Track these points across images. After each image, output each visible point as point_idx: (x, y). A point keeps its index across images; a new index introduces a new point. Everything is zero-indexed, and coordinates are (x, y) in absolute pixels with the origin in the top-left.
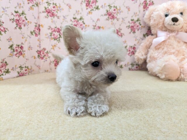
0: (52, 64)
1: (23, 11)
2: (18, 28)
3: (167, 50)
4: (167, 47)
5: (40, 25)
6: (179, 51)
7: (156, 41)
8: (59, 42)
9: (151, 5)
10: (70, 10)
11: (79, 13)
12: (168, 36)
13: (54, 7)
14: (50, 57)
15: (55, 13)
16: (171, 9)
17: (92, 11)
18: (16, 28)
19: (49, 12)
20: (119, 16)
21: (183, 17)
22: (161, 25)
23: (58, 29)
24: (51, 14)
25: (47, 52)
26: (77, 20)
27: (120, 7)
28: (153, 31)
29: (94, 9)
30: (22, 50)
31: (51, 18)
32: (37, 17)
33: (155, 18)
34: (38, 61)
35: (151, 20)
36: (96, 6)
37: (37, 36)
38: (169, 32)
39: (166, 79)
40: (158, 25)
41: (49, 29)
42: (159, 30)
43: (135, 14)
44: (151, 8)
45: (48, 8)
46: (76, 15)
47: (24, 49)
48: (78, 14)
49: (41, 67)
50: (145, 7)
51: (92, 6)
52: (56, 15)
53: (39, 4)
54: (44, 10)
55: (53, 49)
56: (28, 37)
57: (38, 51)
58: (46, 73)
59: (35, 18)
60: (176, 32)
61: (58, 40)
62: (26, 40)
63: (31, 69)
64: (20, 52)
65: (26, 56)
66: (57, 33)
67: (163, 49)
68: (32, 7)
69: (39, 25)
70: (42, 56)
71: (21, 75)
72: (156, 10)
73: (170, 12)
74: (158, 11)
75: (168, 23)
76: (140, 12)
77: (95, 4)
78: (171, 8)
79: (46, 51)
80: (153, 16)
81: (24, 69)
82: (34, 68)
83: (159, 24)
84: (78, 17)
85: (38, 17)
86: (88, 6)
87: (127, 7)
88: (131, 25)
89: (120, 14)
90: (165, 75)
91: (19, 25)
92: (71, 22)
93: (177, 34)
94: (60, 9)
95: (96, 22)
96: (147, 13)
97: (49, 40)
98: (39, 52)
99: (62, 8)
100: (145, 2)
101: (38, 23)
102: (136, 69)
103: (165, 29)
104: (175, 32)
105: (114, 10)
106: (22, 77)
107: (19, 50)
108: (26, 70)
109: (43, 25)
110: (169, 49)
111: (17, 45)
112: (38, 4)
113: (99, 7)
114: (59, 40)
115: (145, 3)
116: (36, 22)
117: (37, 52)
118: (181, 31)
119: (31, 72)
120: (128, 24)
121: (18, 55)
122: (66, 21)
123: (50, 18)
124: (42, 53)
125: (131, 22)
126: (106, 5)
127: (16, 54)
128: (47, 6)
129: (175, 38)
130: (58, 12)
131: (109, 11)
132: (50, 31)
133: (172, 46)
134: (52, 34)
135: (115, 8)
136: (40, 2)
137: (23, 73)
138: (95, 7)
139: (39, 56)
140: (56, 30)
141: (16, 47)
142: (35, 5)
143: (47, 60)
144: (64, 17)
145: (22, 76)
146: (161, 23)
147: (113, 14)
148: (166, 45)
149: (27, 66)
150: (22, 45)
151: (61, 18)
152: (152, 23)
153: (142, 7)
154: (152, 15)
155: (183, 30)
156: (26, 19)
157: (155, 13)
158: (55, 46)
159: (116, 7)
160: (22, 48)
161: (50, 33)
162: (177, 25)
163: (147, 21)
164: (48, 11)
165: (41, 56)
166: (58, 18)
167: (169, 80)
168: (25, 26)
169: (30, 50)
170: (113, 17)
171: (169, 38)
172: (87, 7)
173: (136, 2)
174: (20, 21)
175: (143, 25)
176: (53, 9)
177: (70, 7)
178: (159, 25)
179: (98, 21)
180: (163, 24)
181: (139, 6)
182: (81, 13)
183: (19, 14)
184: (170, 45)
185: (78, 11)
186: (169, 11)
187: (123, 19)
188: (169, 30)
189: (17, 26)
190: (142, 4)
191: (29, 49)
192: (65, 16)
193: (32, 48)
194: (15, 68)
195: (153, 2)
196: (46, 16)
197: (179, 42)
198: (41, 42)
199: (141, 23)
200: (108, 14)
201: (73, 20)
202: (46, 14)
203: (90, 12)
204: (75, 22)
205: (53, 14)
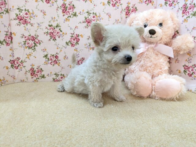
0: (27, 73)
3: (144, 63)
4: (144, 60)
5: (12, 33)
6: (156, 65)
8: (34, 51)
9: (134, 12)
10: (45, 16)
11: (55, 19)
12: (147, 47)
14: (25, 66)
15: (28, 20)
16: (150, 20)
17: (69, 18)
19: (21, 20)
21: (162, 28)
23: (33, 37)
24: (24, 21)
25: (22, 61)
26: (53, 27)
27: (100, 14)
29: (72, 16)
31: (24, 25)
32: (7, 25)
34: (12, 71)
37: (9, 45)
38: (148, 43)
39: (138, 96)
41: (22, 37)
43: (116, 21)
45: (20, 14)
46: (52, 22)
48: (54, 21)
49: (16, 77)
50: (128, 14)
51: (69, 12)
52: (29, 22)
54: (15, 16)
55: (28, 58)
57: (11, 60)
58: (22, 83)
59: (5, 26)
60: (155, 44)
61: (33, 48)
63: (3, 80)
66: (32, 41)
68: (1, 15)
69: (11, 33)
70: (17, 66)
72: (136, 19)
73: (149, 23)
74: (138, 20)
76: (122, 19)
77: (73, 10)
79: (20, 61)
82: (8, 78)
84: (54, 25)
85: (10, 25)
86: (64, 12)
87: (107, 14)
89: (100, 21)
90: (137, 92)
92: (47, 29)
93: (156, 46)
94: (33, 15)
97: (23, 48)
98: (12, 62)
99: (36, 15)
101: (9, 31)
103: (143, 40)
105: (94, 17)
109: (15, 33)
110: (146, 62)
112: (8, 11)
113: (77, 14)
114: (35, 49)
115: (127, 9)
116: (7, 31)
117: (9, 62)
118: (160, 43)
119: (4, 83)
122: (41, 28)
123: (22, 25)
124: (16, 63)
126: (84, 12)
128: (18, 13)
129: (154, 50)
130: (31, 19)
131: (87, 18)
132: (24, 39)
133: (150, 59)
134: (26, 43)
135: (94, 15)
136: (10, 9)
138: (73, 13)
139: (12, 66)
140: (30, 38)
142: (5, 12)
143: (22, 69)
144: (38, 24)
147: (92, 21)
148: (143, 57)
151: (36, 25)
153: (124, 13)
154: (133, 24)
155: (162, 42)
157: (135, 22)
158: (30, 55)
159: (96, 13)
161: (24, 42)
162: (154, 38)
164: (20, 18)
165: (15, 66)
166: (32, 25)
171: (148, 50)
172: (64, 14)
173: (118, 8)
176: (25, 16)
177: (44, 13)
179: (76, 29)
181: (121, 12)
182: (57, 20)
185: (53, 17)
186: (148, 22)
188: (148, 41)
193: (3, 58)
195: (136, 8)
196: (18, 23)
197: (157, 55)
198: (14, 51)
200: (87, 21)
201: (49, 28)
202: (17, 21)
203: (67, 19)
204: (51, 30)
205: (26, 21)
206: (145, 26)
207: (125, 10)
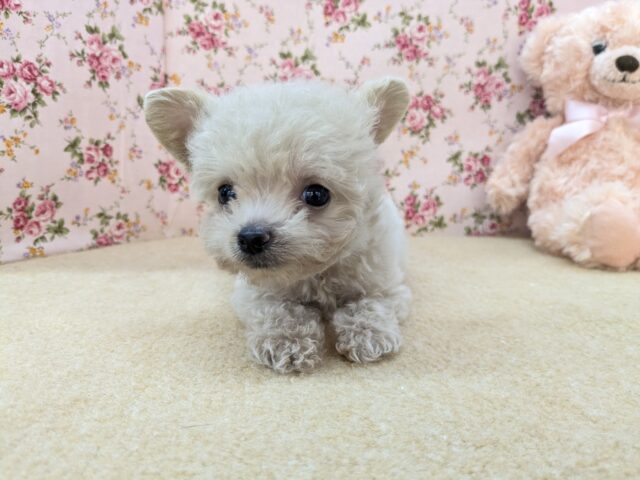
1: (113, 28)
2: (95, 84)
3: (599, 167)
4: (598, 156)
5: (170, 75)
7: (561, 135)
9: (544, 16)
10: (272, 27)
11: (302, 36)
12: (604, 119)
13: (216, 17)
15: (220, 36)
16: (615, 28)
17: (345, 32)
18: (89, 83)
19: (199, 34)
20: (435, 50)
22: (578, 83)
24: (208, 39)
26: (292, 60)
27: (439, 20)
28: (551, 103)
29: (352, 26)
30: (107, 160)
31: (207, 52)
32: (158, 50)
33: (559, 59)
34: (161, 196)
35: (546, 65)
36: (358, 15)
38: (606, 106)
39: (595, 265)
40: (567, 80)
42: (573, 99)
43: (488, 42)
44: (545, 23)
45: (196, 18)
46: (291, 43)
47: (115, 157)
48: (297, 41)
49: (169, 220)
50: (526, 20)
51: (343, 13)
52: (224, 43)
53: (167, 5)
54: (182, 24)
56: (130, 116)
57: (160, 163)
58: (186, 238)
59: (153, 52)
60: (631, 107)
62: (122, 126)
63: (135, 224)
64: (102, 164)
65: (120, 180)
67: (586, 162)
68: (145, 15)
69: (166, 76)
70: (174, 182)
71: (102, 242)
72: (563, 31)
73: (611, 37)
74: (569, 33)
75: (603, 74)
76: (506, 37)
77: (356, 9)
78: (613, 25)
80: (551, 52)
81: (113, 222)
82: (147, 219)
83: (571, 79)
84: (297, 52)
85: (164, 50)
86: (330, 14)
87: (462, 20)
88: (475, 81)
89: (439, 43)
90: (593, 250)
91: (101, 74)
92: (274, 66)
93: (633, 114)
94: (236, 22)
95: (356, 67)
96: (532, 40)
98: (164, 168)
99: (244, 21)
100: (526, 5)
101: (162, 70)
102: (489, 231)
103: (592, 94)
104: (627, 106)
105: (421, 29)
106: (108, 249)
107: (99, 157)
108: (119, 227)
109: (179, 76)
110: (606, 164)
111: (91, 141)
112: (164, 7)
113: (369, 19)
115: (523, 7)
116: (156, 66)
117: (156, 166)
119: (136, 234)
120: (467, 79)
121: (94, 175)
122: (255, 64)
123: (202, 52)
124: (172, 172)
125: (475, 70)
126: (392, 12)
127: (89, 172)
128: (192, 14)
129: (626, 125)
130: (231, 32)
131: (401, 34)
133: (617, 152)
135: (422, 23)
137: (109, 235)
138: (356, 17)
139: (162, 180)
141: (89, 149)
142: (154, 9)
143: (190, 193)
144: (250, 50)
145: (107, 244)
146: (581, 76)
147: (415, 42)
148: (595, 149)
149: (122, 213)
150: (109, 142)
151: (242, 53)
152: (547, 74)
153: (514, 19)
154: (549, 48)
156: (125, 56)
157: (559, 42)
159: (426, 19)
160: (107, 150)
162: (634, 82)
163: (530, 68)
164: (197, 29)
165: (168, 180)
166: (230, 54)
167: (605, 267)
168: (118, 76)
169: (135, 159)
170: (416, 54)
171: (606, 126)
172: (329, 19)
173: (496, 3)
174: (102, 61)
175: (515, 81)
176: (214, 23)
177: (269, 17)
178: (574, 81)
179: (365, 67)
180: (587, 77)
181: (506, 16)
182: (306, 39)
183: (99, 36)
184: (611, 150)
185: (296, 29)
186: (608, 35)
187: (449, 60)
188: (606, 98)
189: (94, 78)
190: (513, 9)
191: (131, 157)
192: (252, 46)
193: (140, 152)
194: (86, 219)
195: (551, 4)
196: (191, 46)
199: (511, 75)
200: (399, 42)
201: (280, 61)
202: (188, 39)
203: (336, 35)
204: (287, 69)
205: (214, 39)
206: (598, 50)
207: (516, 8)
